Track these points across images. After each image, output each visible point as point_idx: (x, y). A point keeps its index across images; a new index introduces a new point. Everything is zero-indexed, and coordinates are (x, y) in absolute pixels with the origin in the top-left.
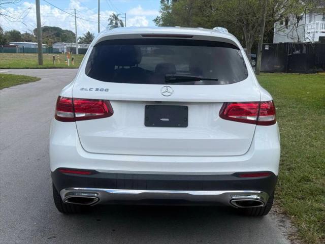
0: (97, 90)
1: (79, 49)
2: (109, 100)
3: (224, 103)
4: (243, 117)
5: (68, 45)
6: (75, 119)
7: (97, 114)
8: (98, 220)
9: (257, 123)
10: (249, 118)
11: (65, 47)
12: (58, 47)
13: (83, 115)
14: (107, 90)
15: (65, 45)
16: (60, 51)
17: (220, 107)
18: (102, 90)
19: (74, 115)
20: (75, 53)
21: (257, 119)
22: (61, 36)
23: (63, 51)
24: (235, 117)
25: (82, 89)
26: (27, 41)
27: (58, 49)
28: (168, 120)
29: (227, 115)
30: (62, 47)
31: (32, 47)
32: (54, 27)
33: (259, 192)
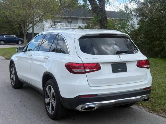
0: (93, 59)
2: (99, 63)
3: (138, 61)
4: (143, 66)
6: (85, 72)
7: (95, 69)
9: (147, 68)
10: (145, 66)
13: (88, 70)
14: (98, 59)
18: (95, 59)
19: (85, 71)
21: (147, 66)
25: (86, 59)
28: (120, 69)
29: (139, 65)
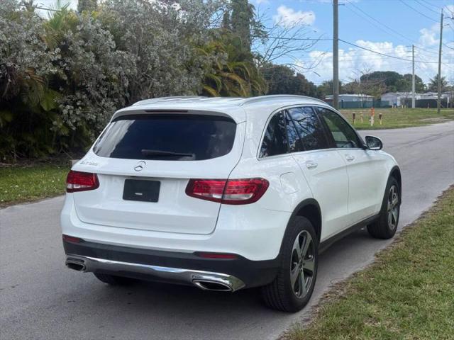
0: (91, 164)
1: (416, 101)
2: (96, 174)
3: (191, 179)
5: (403, 95)
6: (73, 190)
7: (88, 186)
8: (129, 294)
9: (222, 201)
10: (214, 196)
11: (399, 98)
12: (388, 100)
13: (79, 187)
14: (96, 164)
15: (398, 95)
16: (391, 104)
17: (186, 183)
19: (73, 187)
20: (410, 106)
21: (222, 197)
22: (396, 83)
23: (395, 104)
24: (200, 194)
26: (349, 93)
27: (388, 102)
28: (141, 194)
30: (394, 99)
31: (354, 101)
32: (389, 72)
33: (228, 276)
